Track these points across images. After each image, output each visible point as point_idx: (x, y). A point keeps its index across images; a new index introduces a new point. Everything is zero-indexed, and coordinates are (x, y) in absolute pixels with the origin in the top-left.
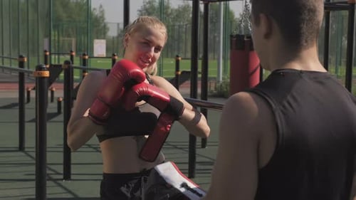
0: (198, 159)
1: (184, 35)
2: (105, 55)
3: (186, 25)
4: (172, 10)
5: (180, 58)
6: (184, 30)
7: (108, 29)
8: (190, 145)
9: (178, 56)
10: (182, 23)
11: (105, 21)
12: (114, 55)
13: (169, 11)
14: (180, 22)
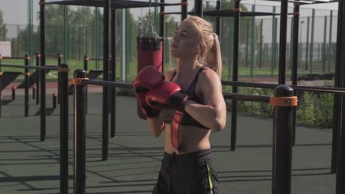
0: (110, 146)
1: (85, 37)
2: (10, 56)
3: (86, 28)
4: (72, 12)
5: (88, 59)
6: (84, 32)
7: (7, 31)
8: (103, 136)
9: (86, 57)
10: (82, 26)
11: (4, 22)
12: (26, 56)
13: (69, 13)
14: (79, 24)
